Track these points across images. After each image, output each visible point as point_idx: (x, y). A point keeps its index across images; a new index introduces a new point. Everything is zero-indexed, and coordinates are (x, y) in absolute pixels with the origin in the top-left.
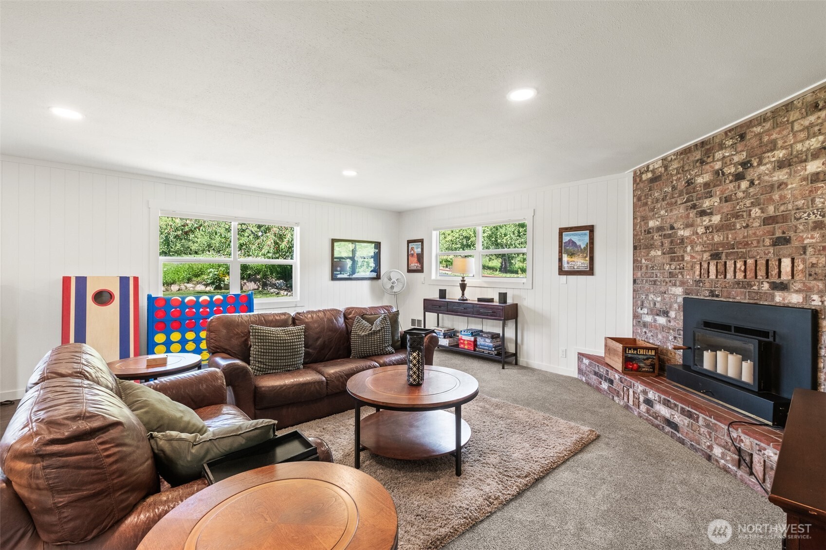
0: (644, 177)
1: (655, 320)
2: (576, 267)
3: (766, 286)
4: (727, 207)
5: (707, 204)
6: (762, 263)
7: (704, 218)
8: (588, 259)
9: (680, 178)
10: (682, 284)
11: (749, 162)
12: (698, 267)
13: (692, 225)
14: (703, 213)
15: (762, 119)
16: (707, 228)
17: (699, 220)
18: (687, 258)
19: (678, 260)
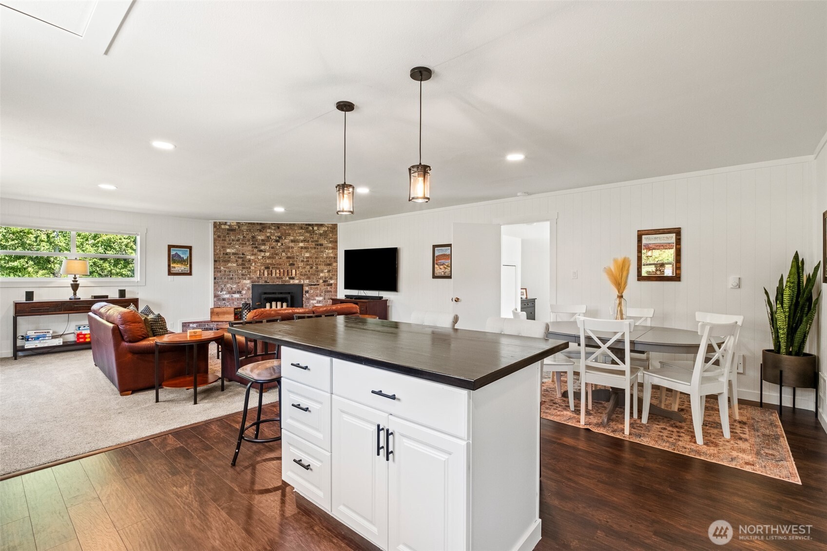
0: (223, 227)
1: (232, 296)
2: (180, 271)
3: (287, 278)
4: (272, 251)
5: (263, 247)
6: (286, 271)
7: (262, 253)
8: (188, 265)
9: (248, 234)
10: (250, 279)
11: (281, 237)
12: (258, 272)
13: (255, 255)
14: (261, 251)
15: (287, 225)
16: (263, 257)
17: (259, 253)
18: (252, 268)
19: (247, 269)
